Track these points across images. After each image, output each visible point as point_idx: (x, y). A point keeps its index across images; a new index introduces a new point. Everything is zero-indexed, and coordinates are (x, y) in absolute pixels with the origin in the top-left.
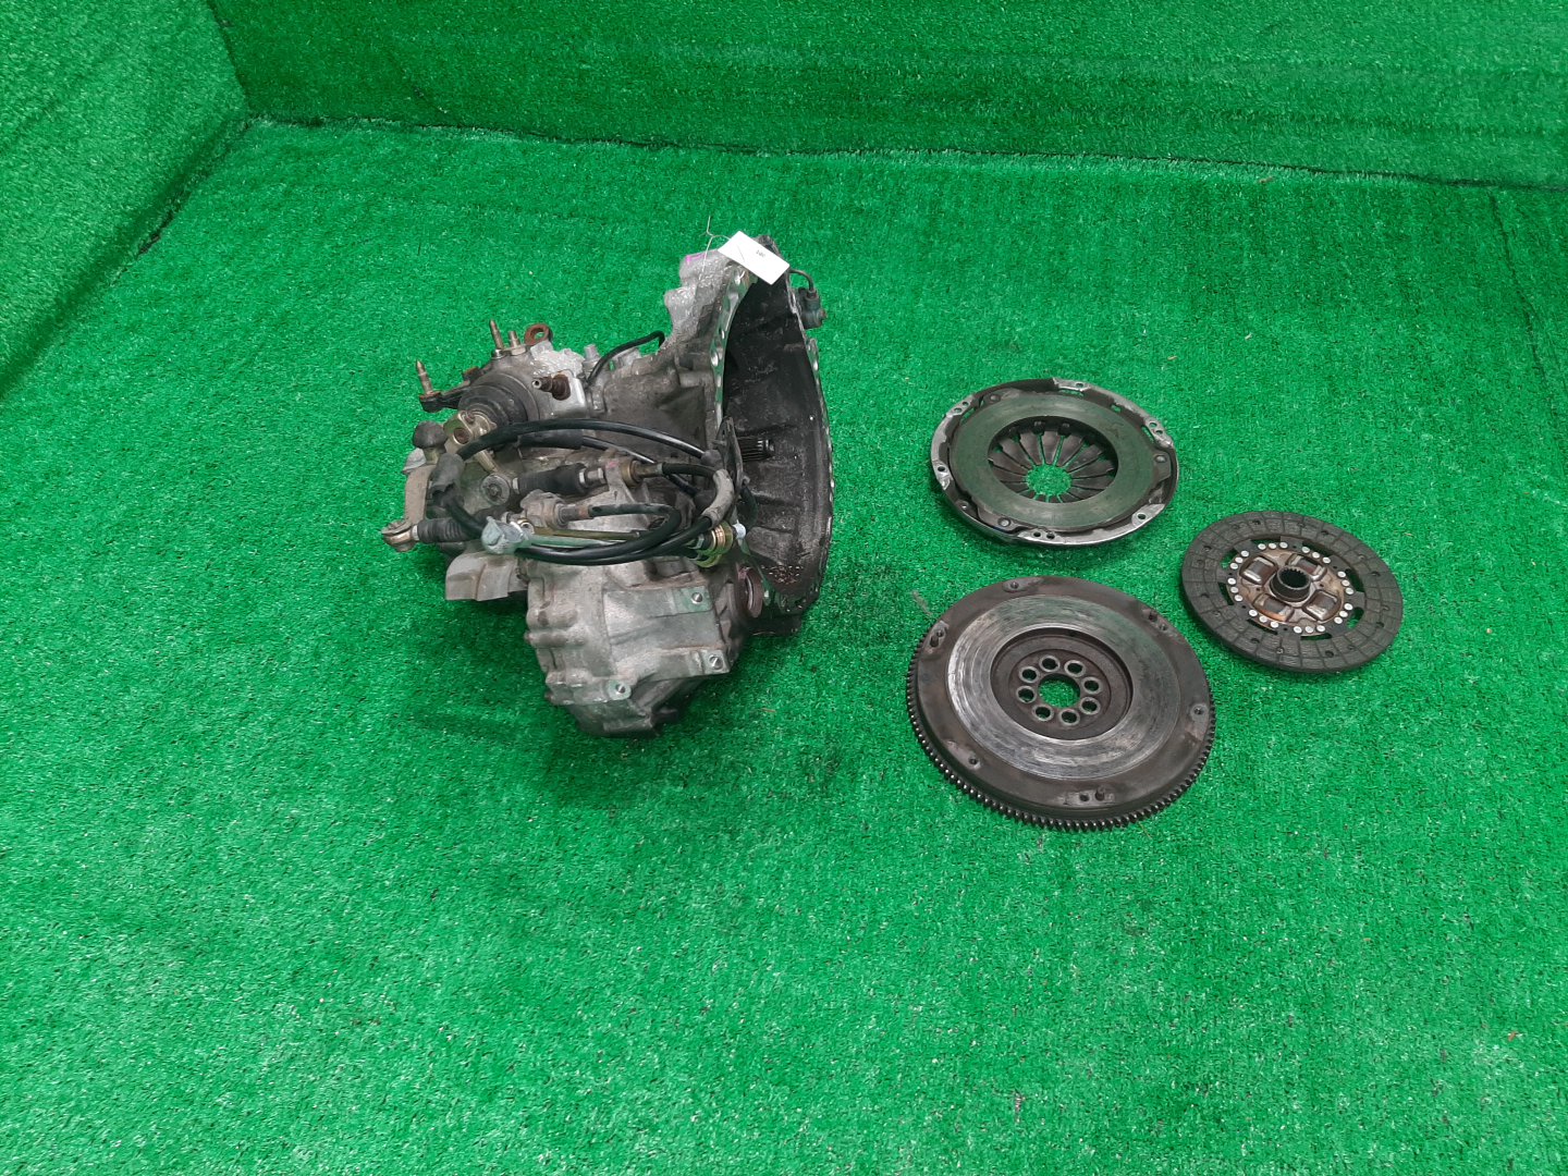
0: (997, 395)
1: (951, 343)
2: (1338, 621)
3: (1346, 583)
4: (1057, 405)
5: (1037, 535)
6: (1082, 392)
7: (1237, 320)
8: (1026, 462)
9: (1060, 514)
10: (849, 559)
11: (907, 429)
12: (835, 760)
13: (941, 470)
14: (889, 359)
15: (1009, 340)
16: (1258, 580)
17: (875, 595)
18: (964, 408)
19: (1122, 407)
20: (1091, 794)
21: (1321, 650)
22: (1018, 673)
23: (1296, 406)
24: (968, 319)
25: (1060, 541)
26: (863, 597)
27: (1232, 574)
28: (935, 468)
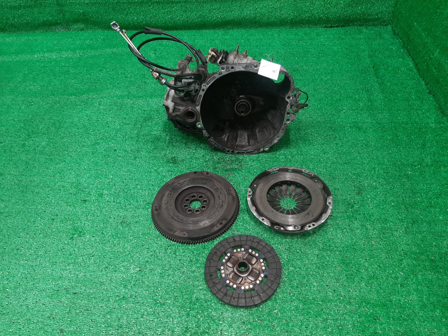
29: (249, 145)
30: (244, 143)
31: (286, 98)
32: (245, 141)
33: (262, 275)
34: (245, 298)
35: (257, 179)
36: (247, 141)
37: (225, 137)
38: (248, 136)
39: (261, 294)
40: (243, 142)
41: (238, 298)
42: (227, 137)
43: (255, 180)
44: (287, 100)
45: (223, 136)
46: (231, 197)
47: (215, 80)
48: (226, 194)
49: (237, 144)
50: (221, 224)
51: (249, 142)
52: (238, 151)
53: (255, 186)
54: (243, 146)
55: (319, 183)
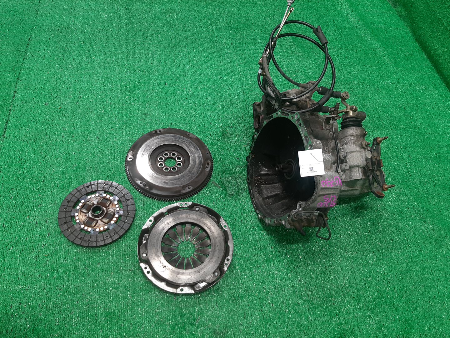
4: (190, 277)
5: (186, 204)
6: (180, 287)
22: (183, 164)
25: (178, 204)
27: (118, 212)
28: (227, 227)
29: (264, 199)
30: (265, 192)
31: (299, 204)
32: (269, 193)
33: (90, 229)
34: (66, 217)
35: (207, 210)
36: (269, 195)
37: (265, 171)
38: (276, 195)
39: (70, 230)
40: (267, 191)
41: (66, 212)
42: (267, 172)
43: (205, 208)
44: (298, 205)
45: (266, 168)
46: (181, 189)
47: (286, 117)
48: (183, 185)
49: (262, 185)
50: (145, 185)
51: (268, 197)
52: (250, 188)
53: (197, 209)
54: (260, 192)
55: (213, 277)
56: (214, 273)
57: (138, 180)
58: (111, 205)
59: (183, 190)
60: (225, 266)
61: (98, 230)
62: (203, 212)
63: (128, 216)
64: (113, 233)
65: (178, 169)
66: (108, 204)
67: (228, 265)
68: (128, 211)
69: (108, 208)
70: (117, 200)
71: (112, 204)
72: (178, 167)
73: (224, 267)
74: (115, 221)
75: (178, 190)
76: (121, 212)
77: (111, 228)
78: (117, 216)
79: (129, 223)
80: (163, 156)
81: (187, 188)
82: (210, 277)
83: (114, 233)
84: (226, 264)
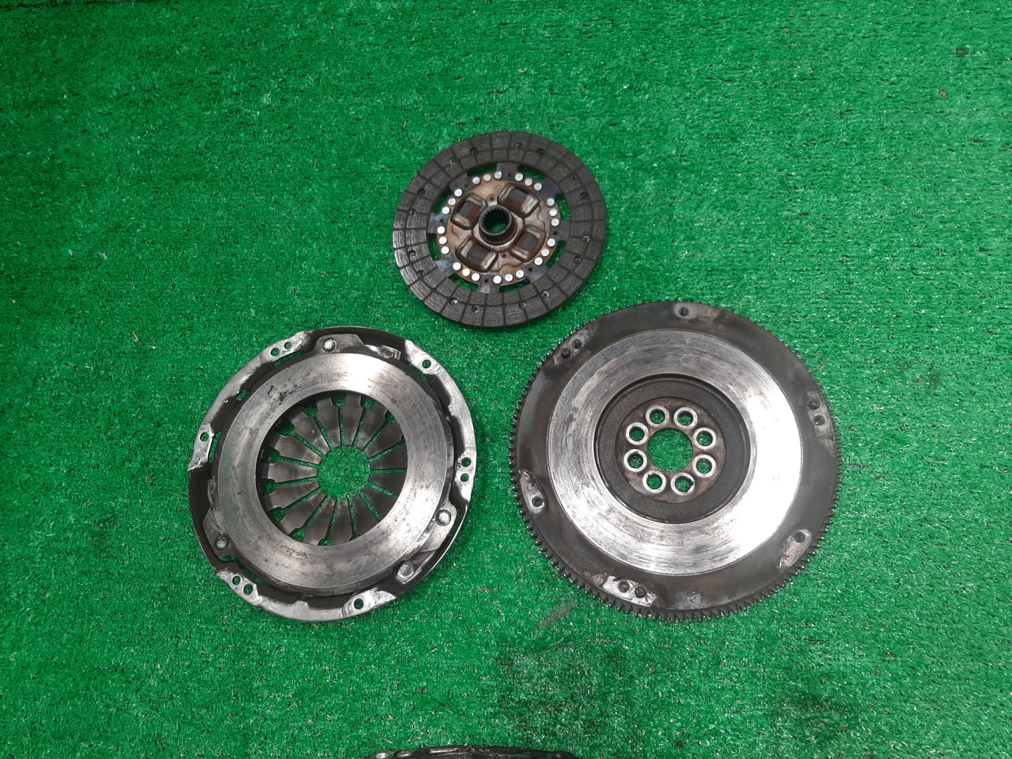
0: (217, 540)
1: (91, 609)
2: (538, 187)
3: (487, 177)
4: (236, 462)
5: (465, 478)
6: (215, 433)
7: (74, 268)
8: (316, 500)
9: (425, 454)
10: (494, 715)
11: (255, 657)
12: (809, 700)
13: (359, 604)
14: (120, 696)
15: (91, 531)
16: (494, 256)
17: (550, 676)
18: (244, 581)
19: (243, 387)
20: (813, 414)
21: (580, 203)
22: (656, 495)
23: (220, 213)
24: (45, 588)
25: (470, 453)
26: (554, 691)
27: (487, 280)
28: (356, 612)
55: (215, 532)
56: (227, 539)
57: (589, 334)
58: (516, 261)
59: (531, 476)
60: (232, 575)
61: (441, 230)
62: (427, 536)
63: (469, 308)
64: (421, 268)
65: (636, 477)
66: (519, 254)
67: (233, 586)
68: (485, 306)
69: (507, 253)
70: (530, 276)
71: (519, 265)
72: (641, 474)
73: (232, 570)
74: (459, 274)
75: (536, 459)
76: (485, 289)
77: (439, 263)
78: (476, 277)
79: (443, 309)
80: (698, 426)
81: (539, 494)
82: (219, 524)
83: (421, 272)
84: (236, 581)
